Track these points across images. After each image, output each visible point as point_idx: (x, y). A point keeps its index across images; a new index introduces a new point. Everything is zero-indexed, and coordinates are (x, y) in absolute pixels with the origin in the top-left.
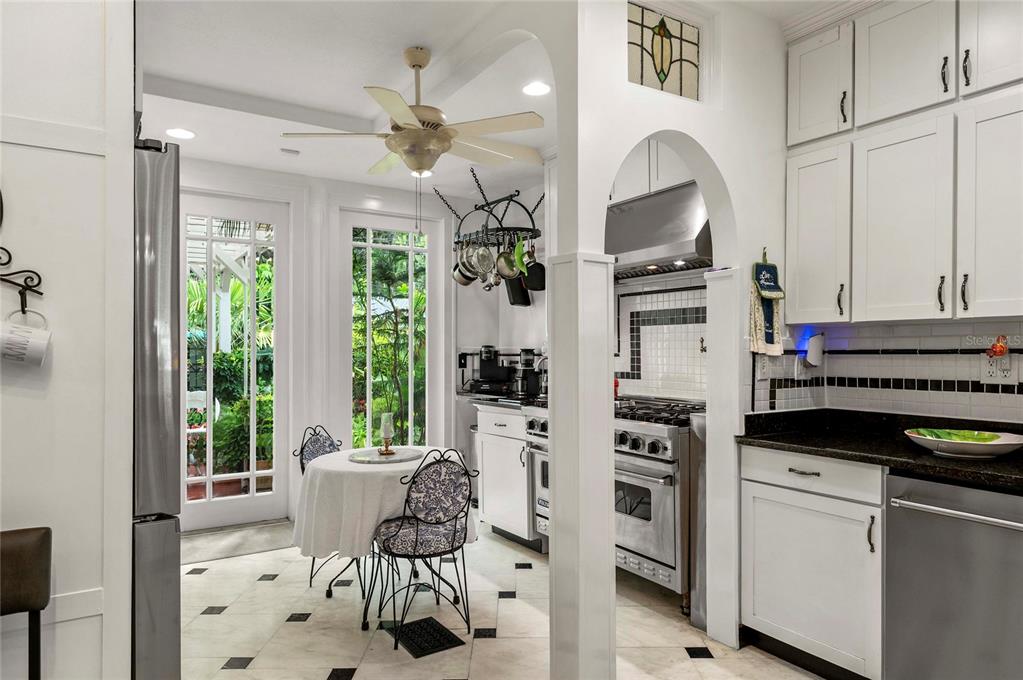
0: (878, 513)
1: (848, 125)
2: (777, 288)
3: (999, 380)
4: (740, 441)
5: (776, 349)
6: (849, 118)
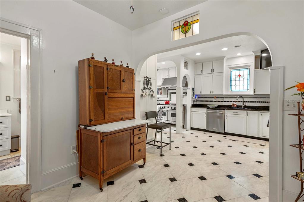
0: (206, 113)
2: (194, 91)
3: (215, 101)
4: (191, 107)
5: (194, 97)
6: (202, 73)
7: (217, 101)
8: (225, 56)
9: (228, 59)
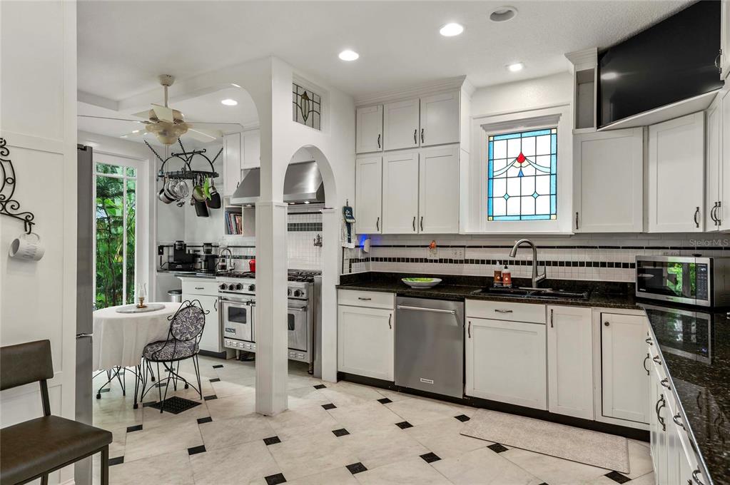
0: (392, 312)
1: (381, 149)
2: (352, 218)
3: (433, 258)
4: (338, 287)
5: (352, 245)
6: (381, 146)
7: (441, 261)
8: (463, 77)
9: (479, 91)
